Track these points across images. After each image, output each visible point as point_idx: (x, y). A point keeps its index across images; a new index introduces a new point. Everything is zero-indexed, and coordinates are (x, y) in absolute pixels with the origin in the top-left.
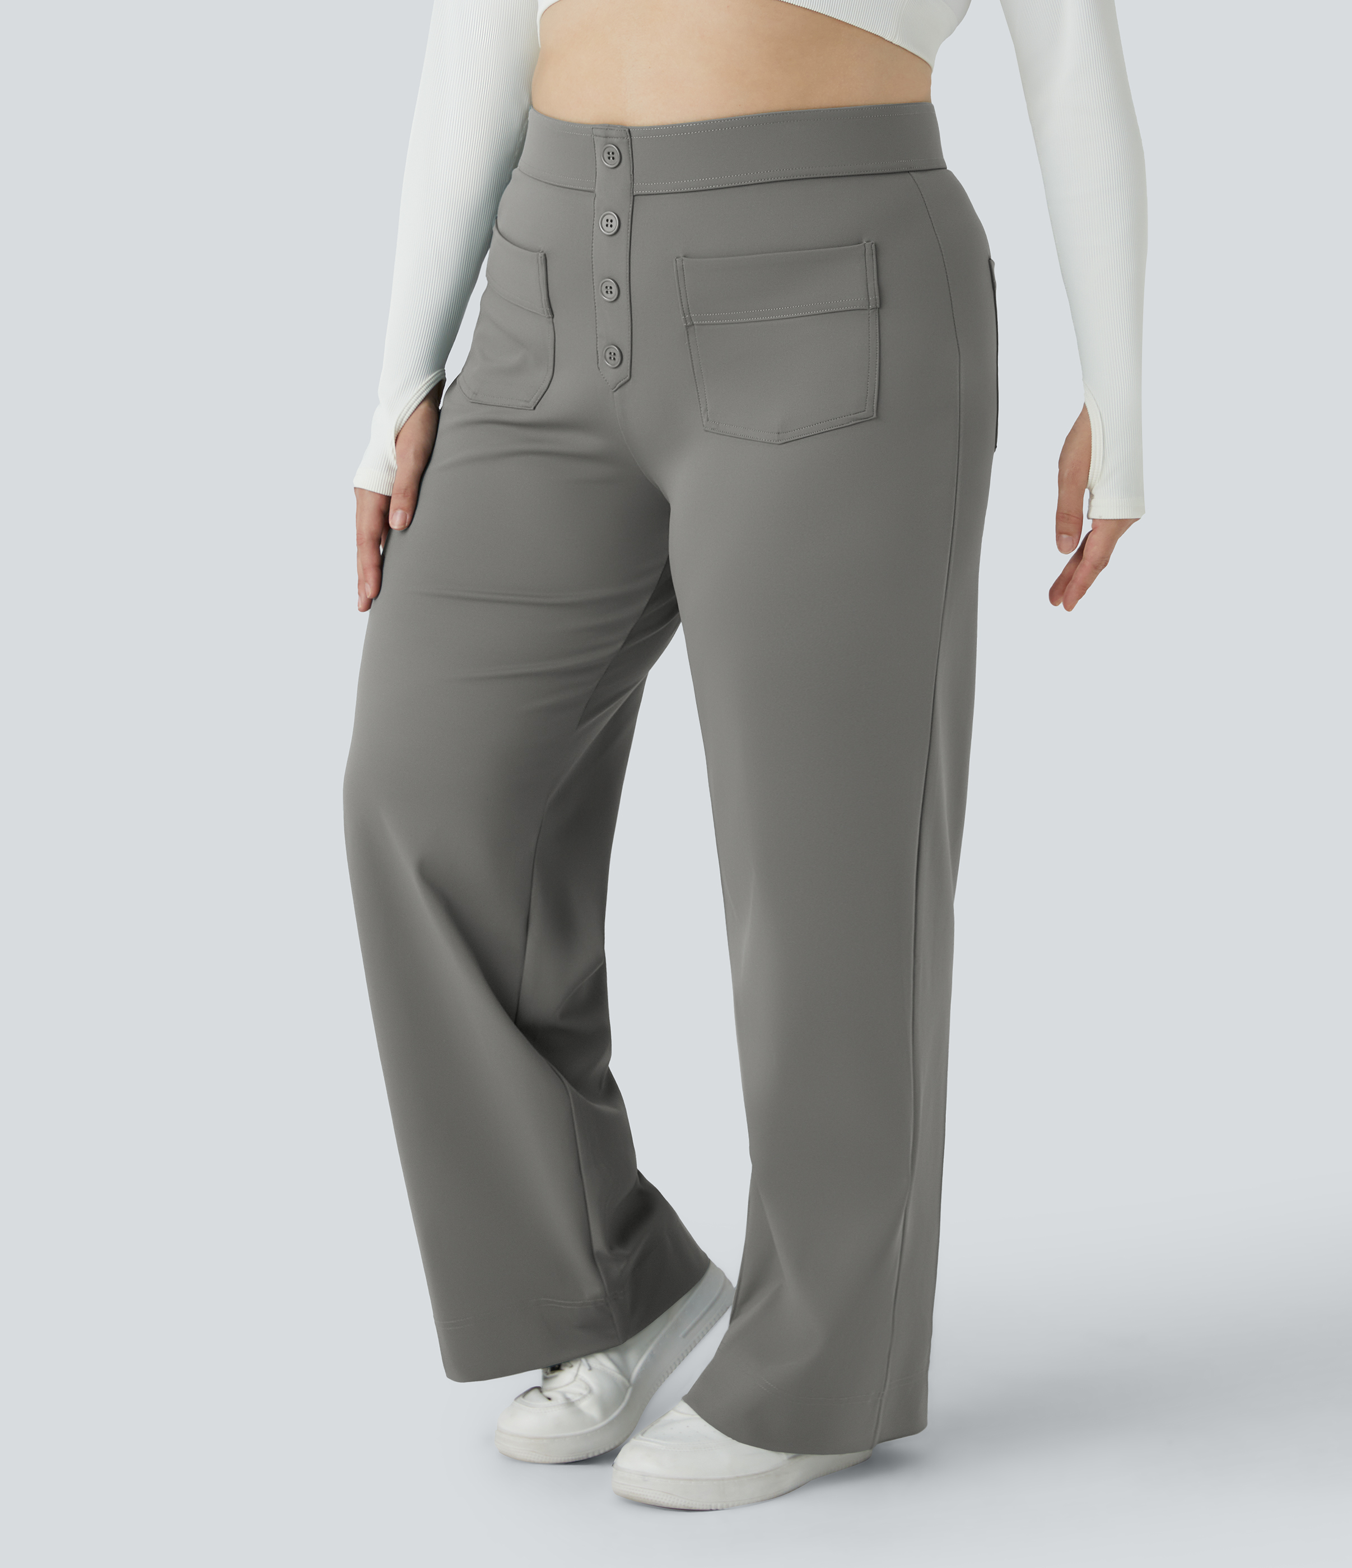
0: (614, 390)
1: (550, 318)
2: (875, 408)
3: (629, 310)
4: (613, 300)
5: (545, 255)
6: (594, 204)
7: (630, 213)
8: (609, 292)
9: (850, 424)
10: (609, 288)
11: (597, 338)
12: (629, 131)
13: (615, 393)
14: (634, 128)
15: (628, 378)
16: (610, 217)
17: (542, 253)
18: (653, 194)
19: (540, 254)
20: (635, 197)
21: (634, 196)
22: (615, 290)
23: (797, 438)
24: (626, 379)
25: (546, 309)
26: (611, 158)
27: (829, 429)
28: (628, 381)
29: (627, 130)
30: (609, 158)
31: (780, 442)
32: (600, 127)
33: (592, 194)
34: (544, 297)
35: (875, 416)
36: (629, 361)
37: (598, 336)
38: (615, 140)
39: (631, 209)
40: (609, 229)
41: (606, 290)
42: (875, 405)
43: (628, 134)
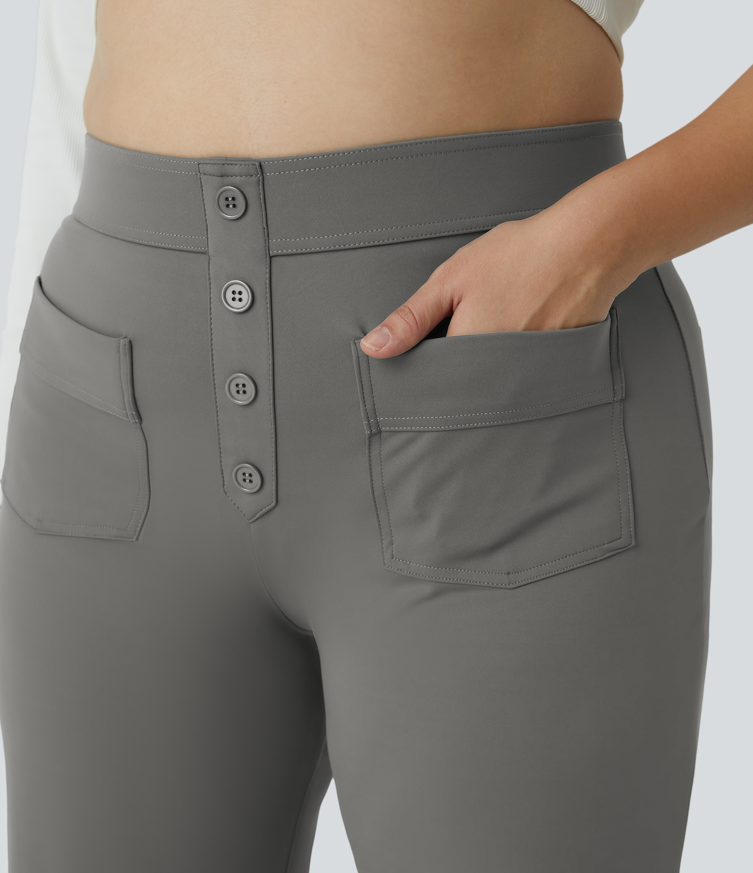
0: (253, 520)
1: (136, 423)
2: (633, 533)
3: (272, 416)
4: (247, 402)
5: (130, 342)
6: (209, 270)
7: (268, 282)
8: (241, 392)
9: (605, 556)
10: (240, 386)
11: (221, 453)
12: (261, 166)
13: (251, 525)
14: (269, 160)
15: (273, 504)
16: (237, 288)
17: (126, 340)
18: (301, 254)
19: (122, 340)
20: (273, 259)
21: (271, 257)
22: (250, 388)
23: (536, 579)
24: (270, 507)
25: (130, 412)
26: (231, 206)
27: (579, 565)
28: (274, 508)
29: (257, 164)
30: (228, 206)
31: (512, 586)
32: (212, 162)
33: (203, 256)
34: (128, 398)
35: (634, 543)
36: (274, 483)
37: (222, 450)
38: (237, 180)
39: (268, 276)
40: (237, 304)
41: (237, 389)
42: (632, 529)
43: (259, 170)
